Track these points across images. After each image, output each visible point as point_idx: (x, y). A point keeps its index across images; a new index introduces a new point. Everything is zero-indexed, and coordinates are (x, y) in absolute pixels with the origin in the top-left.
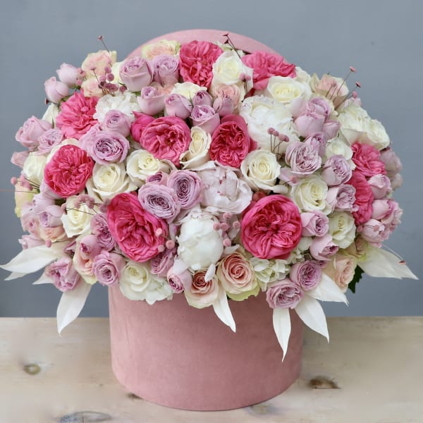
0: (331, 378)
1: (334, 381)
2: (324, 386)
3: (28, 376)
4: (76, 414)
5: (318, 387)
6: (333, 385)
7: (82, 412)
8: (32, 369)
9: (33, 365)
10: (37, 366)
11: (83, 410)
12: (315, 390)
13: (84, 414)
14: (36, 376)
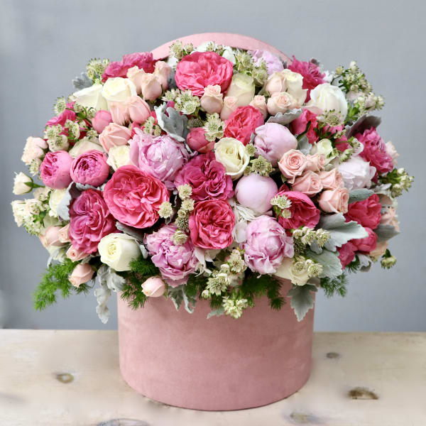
0: (371, 389)
1: (375, 392)
2: (364, 396)
3: (61, 384)
4: (112, 421)
5: (358, 397)
6: (374, 397)
7: (119, 420)
8: (65, 378)
9: (65, 375)
10: (69, 375)
11: (120, 417)
12: (354, 400)
13: (121, 421)
14: (70, 385)
